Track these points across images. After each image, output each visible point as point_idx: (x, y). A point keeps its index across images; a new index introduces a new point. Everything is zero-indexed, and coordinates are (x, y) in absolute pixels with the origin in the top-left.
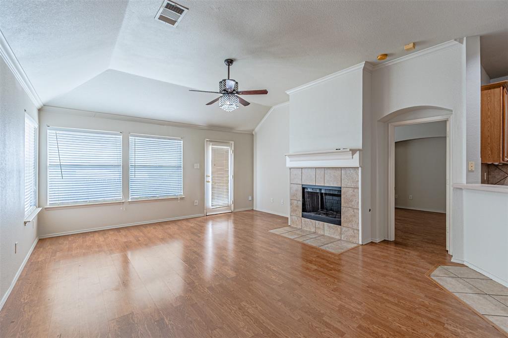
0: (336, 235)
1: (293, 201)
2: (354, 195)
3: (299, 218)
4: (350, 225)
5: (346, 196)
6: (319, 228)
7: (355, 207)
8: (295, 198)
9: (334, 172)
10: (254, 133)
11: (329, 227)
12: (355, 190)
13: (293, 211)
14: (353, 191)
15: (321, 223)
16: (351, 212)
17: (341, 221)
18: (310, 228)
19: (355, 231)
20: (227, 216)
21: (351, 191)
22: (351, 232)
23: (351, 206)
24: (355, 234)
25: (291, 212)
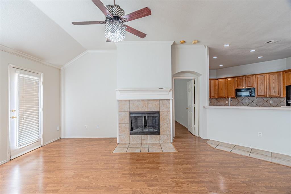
0: (157, 141)
1: (121, 125)
2: (168, 115)
3: (127, 136)
4: (165, 133)
5: (163, 116)
6: (144, 140)
7: (169, 122)
8: (123, 122)
9: (155, 102)
10: (62, 68)
11: (152, 137)
12: (168, 112)
13: (121, 131)
14: (167, 113)
15: (146, 136)
16: (166, 125)
17: (159, 132)
18: (137, 141)
19: (168, 136)
20: (37, 153)
21: (165, 113)
22: (166, 137)
23: (166, 122)
24: (168, 137)
25: (120, 133)
